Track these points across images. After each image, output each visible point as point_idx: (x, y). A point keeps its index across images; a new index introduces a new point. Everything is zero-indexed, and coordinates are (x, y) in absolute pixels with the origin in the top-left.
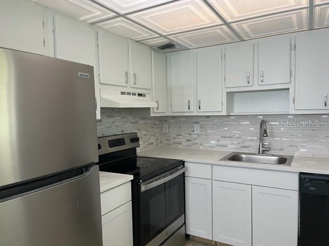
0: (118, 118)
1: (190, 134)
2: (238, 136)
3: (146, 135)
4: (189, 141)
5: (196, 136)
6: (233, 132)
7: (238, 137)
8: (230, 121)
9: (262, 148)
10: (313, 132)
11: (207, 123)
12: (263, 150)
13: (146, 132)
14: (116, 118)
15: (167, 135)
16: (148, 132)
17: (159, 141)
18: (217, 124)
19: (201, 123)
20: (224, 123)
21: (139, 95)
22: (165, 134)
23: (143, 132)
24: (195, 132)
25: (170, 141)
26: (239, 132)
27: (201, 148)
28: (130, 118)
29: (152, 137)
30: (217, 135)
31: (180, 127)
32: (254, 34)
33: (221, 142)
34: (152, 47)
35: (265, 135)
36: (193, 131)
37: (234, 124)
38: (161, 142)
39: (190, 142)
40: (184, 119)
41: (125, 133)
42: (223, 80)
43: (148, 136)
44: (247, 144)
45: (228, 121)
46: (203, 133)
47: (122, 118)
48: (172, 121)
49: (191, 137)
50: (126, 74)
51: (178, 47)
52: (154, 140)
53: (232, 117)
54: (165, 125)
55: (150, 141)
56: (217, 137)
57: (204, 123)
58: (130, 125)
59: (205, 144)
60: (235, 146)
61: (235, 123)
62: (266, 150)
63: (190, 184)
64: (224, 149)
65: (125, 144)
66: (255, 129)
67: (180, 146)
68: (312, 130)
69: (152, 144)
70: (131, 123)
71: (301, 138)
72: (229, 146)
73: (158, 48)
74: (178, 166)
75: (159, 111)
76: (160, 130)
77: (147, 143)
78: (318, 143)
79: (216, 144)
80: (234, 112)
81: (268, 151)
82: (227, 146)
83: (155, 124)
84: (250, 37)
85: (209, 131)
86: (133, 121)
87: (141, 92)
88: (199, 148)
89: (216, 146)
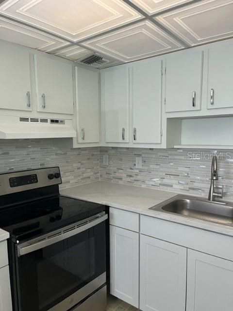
0: (36, 149)
1: (131, 169)
2: (186, 174)
3: (79, 168)
4: (130, 176)
5: (138, 171)
6: (180, 169)
7: (186, 176)
8: (176, 155)
9: (214, 192)
11: (150, 156)
12: (214, 196)
13: (80, 164)
14: (31, 150)
15: (107, 168)
16: (81, 164)
17: (99, 174)
18: (162, 158)
19: (143, 155)
20: (170, 157)
21: (52, 121)
22: (104, 167)
23: (75, 165)
24: (137, 167)
25: (111, 175)
26: (187, 170)
27: (143, 186)
28: (54, 148)
29: (89, 170)
30: (161, 171)
31: (121, 160)
32: (201, 37)
33: (166, 181)
34: (73, 61)
35: (214, 178)
36: (135, 165)
37: (180, 159)
38: (101, 176)
39: (131, 178)
40: (125, 150)
41: (45, 166)
42: (163, 102)
43: (82, 170)
44: (196, 185)
45: (174, 155)
46: (146, 168)
47: (41, 149)
48: (113, 152)
49: (133, 172)
50: (27, 94)
51: (108, 61)
52: (92, 173)
53: (178, 151)
54: (105, 157)
55: (85, 175)
56: (160, 174)
57: (146, 156)
58: (54, 157)
59: (147, 182)
60: (182, 187)
61: (183, 158)
62: (218, 197)
63: (115, 235)
64: (169, 190)
65: (37, 182)
66: (206, 167)
67: (121, 182)
69: (89, 178)
70: (57, 154)
72: (174, 186)
73: (82, 61)
74: (98, 213)
75: (85, 141)
76: (100, 162)
77: (81, 177)
79: (159, 182)
80: (182, 143)
81: (221, 197)
82: (172, 186)
83: (93, 155)
84: (197, 41)
85: (151, 166)
86: (59, 152)
87: (55, 117)
88: (141, 186)
89: (160, 184)
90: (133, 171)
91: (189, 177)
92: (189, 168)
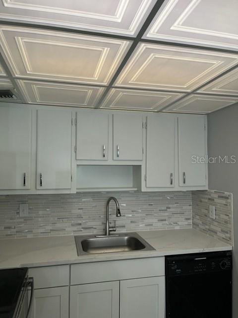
1: (12, 219)
2: (79, 216)
4: (9, 228)
5: (22, 220)
6: (73, 211)
9: (109, 227)
10: (150, 207)
12: (109, 231)
19: (30, 201)
24: (21, 215)
26: (80, 211)
27: (29, 236)
30: (52, 216)
33: (58, 225)
35: (119, 215)
36: (18, 213)
39: (12, 230)
44: (89, 224)
46: (33, 215)
56: (52, 219)
59: (34, 231)
62: (113, 230)
68: (150, 205)
71: (141, 213)
78: (154, 217)
79: (50, 228)
85: (41, 212)
88: (26, 236)
89: (51, 230)
90: (15, 221)
91: (82, 218)
92: (82, 209)
